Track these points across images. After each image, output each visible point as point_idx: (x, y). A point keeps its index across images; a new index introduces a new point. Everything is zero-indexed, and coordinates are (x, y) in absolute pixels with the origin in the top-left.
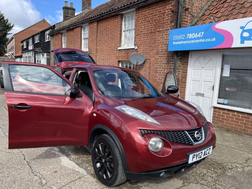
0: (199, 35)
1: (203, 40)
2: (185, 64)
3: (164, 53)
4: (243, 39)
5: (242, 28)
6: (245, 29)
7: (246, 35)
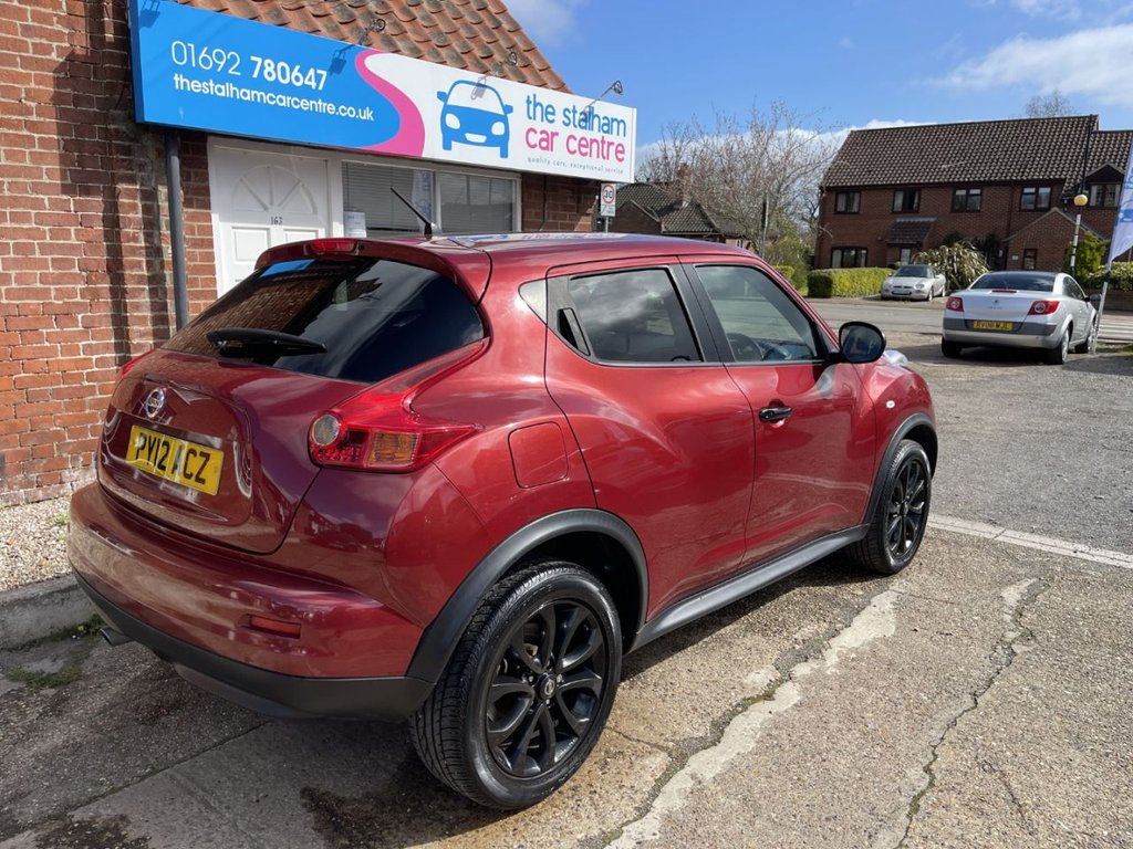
0: (310, 80)
1: (331, 108)
2: (198, 200)
3: (34, 118)
4: (450, 137)
5: (443, 96)
6: (450, 102)
7: (453, 122)
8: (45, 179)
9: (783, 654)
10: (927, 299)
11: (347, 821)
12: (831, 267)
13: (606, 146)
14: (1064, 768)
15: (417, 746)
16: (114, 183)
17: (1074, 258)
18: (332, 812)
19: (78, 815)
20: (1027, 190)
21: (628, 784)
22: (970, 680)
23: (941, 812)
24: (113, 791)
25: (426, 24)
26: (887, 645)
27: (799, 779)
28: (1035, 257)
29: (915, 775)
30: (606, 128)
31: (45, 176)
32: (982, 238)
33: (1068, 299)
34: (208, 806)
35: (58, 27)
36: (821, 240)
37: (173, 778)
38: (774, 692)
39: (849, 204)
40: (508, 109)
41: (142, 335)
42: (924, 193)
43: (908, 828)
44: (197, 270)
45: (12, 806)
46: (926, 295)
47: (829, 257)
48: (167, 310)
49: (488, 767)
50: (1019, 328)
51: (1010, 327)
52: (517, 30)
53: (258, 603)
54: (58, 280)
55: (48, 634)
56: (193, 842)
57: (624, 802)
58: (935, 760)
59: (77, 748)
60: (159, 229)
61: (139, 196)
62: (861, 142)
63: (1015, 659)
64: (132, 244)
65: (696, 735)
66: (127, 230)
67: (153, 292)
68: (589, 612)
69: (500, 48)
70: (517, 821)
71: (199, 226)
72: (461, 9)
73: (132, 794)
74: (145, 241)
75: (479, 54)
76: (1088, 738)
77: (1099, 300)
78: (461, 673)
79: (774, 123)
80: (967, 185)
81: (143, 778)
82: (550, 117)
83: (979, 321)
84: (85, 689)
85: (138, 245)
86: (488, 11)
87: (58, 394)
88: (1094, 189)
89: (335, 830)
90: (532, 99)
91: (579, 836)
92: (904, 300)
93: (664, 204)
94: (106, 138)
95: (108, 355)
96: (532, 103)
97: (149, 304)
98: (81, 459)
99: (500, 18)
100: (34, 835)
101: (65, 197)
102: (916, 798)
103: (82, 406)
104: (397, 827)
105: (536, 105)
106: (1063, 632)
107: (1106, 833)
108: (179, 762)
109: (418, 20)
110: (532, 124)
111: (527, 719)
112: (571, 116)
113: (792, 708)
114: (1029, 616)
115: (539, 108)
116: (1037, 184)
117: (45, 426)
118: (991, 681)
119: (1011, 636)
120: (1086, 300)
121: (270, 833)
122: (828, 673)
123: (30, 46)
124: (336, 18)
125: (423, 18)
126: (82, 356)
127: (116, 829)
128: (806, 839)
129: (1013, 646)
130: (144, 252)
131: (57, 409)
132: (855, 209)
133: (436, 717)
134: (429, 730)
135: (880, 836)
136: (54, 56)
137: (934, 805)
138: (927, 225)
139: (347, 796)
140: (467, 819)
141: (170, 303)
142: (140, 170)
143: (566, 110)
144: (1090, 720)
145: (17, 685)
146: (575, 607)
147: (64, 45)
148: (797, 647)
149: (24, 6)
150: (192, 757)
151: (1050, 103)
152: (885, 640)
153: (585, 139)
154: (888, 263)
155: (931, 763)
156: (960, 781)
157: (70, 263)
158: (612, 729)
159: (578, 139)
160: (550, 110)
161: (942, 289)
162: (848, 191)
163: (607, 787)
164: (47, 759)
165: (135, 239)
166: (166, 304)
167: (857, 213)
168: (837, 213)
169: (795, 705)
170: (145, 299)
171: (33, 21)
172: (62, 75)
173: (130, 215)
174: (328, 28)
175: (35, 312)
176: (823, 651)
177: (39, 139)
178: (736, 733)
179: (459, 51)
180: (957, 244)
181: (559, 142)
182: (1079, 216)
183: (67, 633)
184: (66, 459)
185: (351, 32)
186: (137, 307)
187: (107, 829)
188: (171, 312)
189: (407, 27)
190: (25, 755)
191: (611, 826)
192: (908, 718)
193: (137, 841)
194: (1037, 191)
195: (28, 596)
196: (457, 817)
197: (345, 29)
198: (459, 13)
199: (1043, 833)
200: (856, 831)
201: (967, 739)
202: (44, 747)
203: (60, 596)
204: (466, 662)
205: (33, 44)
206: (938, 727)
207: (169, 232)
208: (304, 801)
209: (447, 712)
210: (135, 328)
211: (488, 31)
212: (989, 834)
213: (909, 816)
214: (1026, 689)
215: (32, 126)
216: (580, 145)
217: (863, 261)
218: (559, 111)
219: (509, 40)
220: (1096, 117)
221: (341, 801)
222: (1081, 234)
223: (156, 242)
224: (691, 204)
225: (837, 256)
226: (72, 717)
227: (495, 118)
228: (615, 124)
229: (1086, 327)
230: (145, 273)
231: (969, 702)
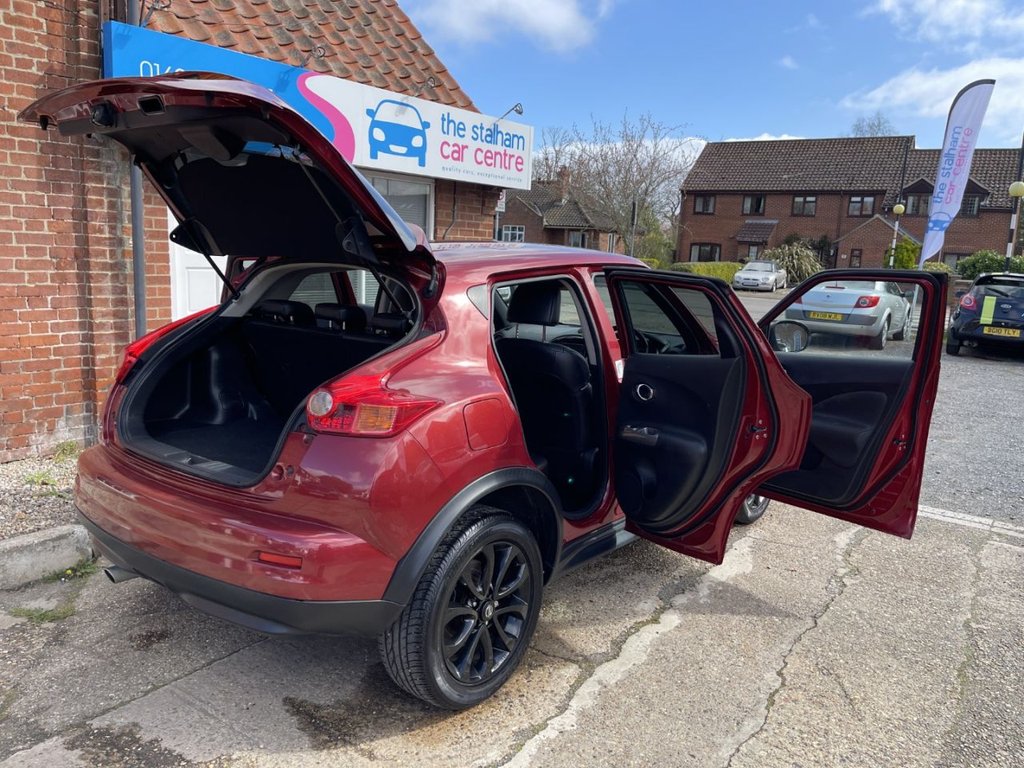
3: (15, 124)
4: (376, 147)
5: (371, 113)
6: (376, 119)
7: (379, 135)
8: (23, 177)
9: (664, 589)
10: (771, 291)
11: (325, 722)
12: (690, 261)
13: (507, 158)
14: (885, 672)
15: (385, 659)
16: (83, 181)
17: (892, 258)
18: (311, 716)
19: (96, 724)
20: (854, 199)
21: (549, 689)
22: (811, 606)
23: (791, 705)
24: (122, 704)
25: (353, 47)
26: (746, 580)
27: (682, 682)
28: (860, 256)
29: (771, 677)
30: (507, 143)
31: (23, 175)
32: (817, 239)
33: (887, 295)
34: (206, 713)
35: (38, 45)
36: (682, 236)
37: (172, 692)
38: (659, 617)
39: (706, 205)
40: (426, 125)
41: (104, 315)
42: (769, 200)
43: (766, 717)
44: (153, 258)
45: (37, 718)
46: (770, 287)
47: (688, 252)
48: (126, 294)
49: (443, 675)
50: (847, 318)
51: (839, 318)
52: (430, 54)
53: (253, 539)
54: (31, 266)
55: (40, 577)
56: (199, 742)
57: (547, 702)
58: (785, 666)
59: (84, 672)
60: (122, 222)
61: (105, 193)
62: (716, 152)
63: (845, 589)
64: (98, 235)
65: (599, 651)
66: (93, 223)
67: (115, 277)
68: (519, 551)
69: (416, 70)
70: (462, 719)
71: (156, 221)
72: (381, 34)
73: (139, 706)
74: (110, 233)
75: (398, 74)
76: (902, 650)
77: (913, 295)
78: (424, 599)
79: (642, 133)
80: (805, 193)
81: (146, 693)
82: (461, 133)
83: (815, 313)
84: (80, 623)
85: (103, 236)
86: (405, 37)
87: (27, 366)
88: (911, 199)
89: (316, 729)
90: (446, 117)
91: (514, 729)
92: (752, 290)
93: (546, 200)
94: (78, 142)
95: (73, 333)
96: (446, 120)
97: (110, 288)
98: (46, 425)
99: (415, 43)
100: (62, 740)
101: (40, 193)
102: (772, 695)
103: (48, 377)
104: (367, 726)
105: (449, 122)
106: (882, 569)
107: (915, 719)
108: (176, 680)
109: (346, 43)
110: (446, 138)
111: (471, 637)
112: (479, 132)
113: (674, 630)
114: (856, 556)
115: (452, 125)
116: (863, 194)
117: (15, 395)
118: (827, 607)
119: (842, 572)
120: (902, 296)
121: (262, 733)
122: (701, 601)
123: (14, 61)
124: (276, 40)
125: (350, 42)
126: (50, 333)
127: (131, 734)
128: (689, 726)
129: (844, 580)
130: (107, 242)
131: (26, 379)
132: (711, 210)
133: (403, 634)
134: (396, 645)
135: (746, 723)
136: (34, 70)
137: (786, 700)
138: (772, 226)
139: (322, 702)
140: (422, 718)
141: (130, 287)
142: (107, 171)
143: (475, 126)
144: (904, 636)
145: (20, 620)
146: (509, 546)
147: (43, 60)
148: (676, 582)
149: (9, 26)
150: (186, 675)
151: (873, 124)
152: (744, 575)
153: (490, 152)
154: (739, 258)
155: (782, 669)
156: (806, 681)
157: (42, 251)
158: (533, 648)
159: (484, 151)
160: (461, 126)
161: (783, 282)
162: (705, 195)
163: (532, 692)
164: (59, 679)
165: (101, 231)
166: (126, 288)
167: (712, 214)
168: (696, 213)
169: (677, 627)
170: (108, 284)
171: (17, 38)
172: (41, 87)
173: (97, 210)
174: (269, 50)
175: (10, 295)
176: (696, 585)
177: (20, 142)
178: (630, 649)
179: (381, 71)
180: (795, 243)
181: (468, 154)
182: (897, 223)
183: (58, 576)
184: (33, 425)
185: (289, 53)
186: (100, 290)
187: (123, 734)
188: (130, 296)
189: (337, 49)
190: (40, 676)
191: (538, 720)
192: (764, 635)
193: (151, 742)
194: (862, 199)
195: (25, 544)
196: (414, 717)
197: (284, 51)
198: (381, 38)
199: (869, 719)
200: (727, 720)
201: (809, 651)
202: (54, 670)
203: (51, 544)
204: (428, 590)
205: (16, 59)
206: (787, 642)
207: (131, 225)
208: (287, 708)
209: (412, 630)
210: (98, 309)
211: (405, 54)
212: (828, 721)
213: (767, 708)
214: (854, 613)
215: (13, 131)
216: (486, 157)
217: (717, 256)
218: (469, 128)
219: (424, 62)
220: (913, 137)
221: (318, 707)
222: (899, 238)
223: (119, 233)
224: (569, 201)
225: (695, 251)
226: (73, 646)
227: (414, 132)
228: (516, 139)
229: (902, 318)
230: (108, 261)
231: (810, 623)
